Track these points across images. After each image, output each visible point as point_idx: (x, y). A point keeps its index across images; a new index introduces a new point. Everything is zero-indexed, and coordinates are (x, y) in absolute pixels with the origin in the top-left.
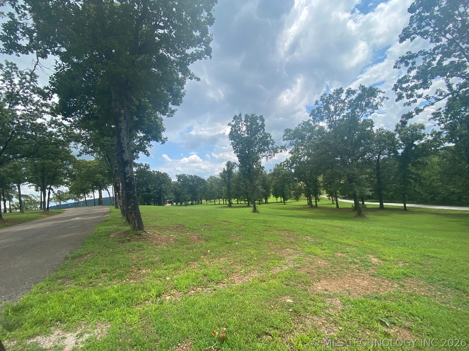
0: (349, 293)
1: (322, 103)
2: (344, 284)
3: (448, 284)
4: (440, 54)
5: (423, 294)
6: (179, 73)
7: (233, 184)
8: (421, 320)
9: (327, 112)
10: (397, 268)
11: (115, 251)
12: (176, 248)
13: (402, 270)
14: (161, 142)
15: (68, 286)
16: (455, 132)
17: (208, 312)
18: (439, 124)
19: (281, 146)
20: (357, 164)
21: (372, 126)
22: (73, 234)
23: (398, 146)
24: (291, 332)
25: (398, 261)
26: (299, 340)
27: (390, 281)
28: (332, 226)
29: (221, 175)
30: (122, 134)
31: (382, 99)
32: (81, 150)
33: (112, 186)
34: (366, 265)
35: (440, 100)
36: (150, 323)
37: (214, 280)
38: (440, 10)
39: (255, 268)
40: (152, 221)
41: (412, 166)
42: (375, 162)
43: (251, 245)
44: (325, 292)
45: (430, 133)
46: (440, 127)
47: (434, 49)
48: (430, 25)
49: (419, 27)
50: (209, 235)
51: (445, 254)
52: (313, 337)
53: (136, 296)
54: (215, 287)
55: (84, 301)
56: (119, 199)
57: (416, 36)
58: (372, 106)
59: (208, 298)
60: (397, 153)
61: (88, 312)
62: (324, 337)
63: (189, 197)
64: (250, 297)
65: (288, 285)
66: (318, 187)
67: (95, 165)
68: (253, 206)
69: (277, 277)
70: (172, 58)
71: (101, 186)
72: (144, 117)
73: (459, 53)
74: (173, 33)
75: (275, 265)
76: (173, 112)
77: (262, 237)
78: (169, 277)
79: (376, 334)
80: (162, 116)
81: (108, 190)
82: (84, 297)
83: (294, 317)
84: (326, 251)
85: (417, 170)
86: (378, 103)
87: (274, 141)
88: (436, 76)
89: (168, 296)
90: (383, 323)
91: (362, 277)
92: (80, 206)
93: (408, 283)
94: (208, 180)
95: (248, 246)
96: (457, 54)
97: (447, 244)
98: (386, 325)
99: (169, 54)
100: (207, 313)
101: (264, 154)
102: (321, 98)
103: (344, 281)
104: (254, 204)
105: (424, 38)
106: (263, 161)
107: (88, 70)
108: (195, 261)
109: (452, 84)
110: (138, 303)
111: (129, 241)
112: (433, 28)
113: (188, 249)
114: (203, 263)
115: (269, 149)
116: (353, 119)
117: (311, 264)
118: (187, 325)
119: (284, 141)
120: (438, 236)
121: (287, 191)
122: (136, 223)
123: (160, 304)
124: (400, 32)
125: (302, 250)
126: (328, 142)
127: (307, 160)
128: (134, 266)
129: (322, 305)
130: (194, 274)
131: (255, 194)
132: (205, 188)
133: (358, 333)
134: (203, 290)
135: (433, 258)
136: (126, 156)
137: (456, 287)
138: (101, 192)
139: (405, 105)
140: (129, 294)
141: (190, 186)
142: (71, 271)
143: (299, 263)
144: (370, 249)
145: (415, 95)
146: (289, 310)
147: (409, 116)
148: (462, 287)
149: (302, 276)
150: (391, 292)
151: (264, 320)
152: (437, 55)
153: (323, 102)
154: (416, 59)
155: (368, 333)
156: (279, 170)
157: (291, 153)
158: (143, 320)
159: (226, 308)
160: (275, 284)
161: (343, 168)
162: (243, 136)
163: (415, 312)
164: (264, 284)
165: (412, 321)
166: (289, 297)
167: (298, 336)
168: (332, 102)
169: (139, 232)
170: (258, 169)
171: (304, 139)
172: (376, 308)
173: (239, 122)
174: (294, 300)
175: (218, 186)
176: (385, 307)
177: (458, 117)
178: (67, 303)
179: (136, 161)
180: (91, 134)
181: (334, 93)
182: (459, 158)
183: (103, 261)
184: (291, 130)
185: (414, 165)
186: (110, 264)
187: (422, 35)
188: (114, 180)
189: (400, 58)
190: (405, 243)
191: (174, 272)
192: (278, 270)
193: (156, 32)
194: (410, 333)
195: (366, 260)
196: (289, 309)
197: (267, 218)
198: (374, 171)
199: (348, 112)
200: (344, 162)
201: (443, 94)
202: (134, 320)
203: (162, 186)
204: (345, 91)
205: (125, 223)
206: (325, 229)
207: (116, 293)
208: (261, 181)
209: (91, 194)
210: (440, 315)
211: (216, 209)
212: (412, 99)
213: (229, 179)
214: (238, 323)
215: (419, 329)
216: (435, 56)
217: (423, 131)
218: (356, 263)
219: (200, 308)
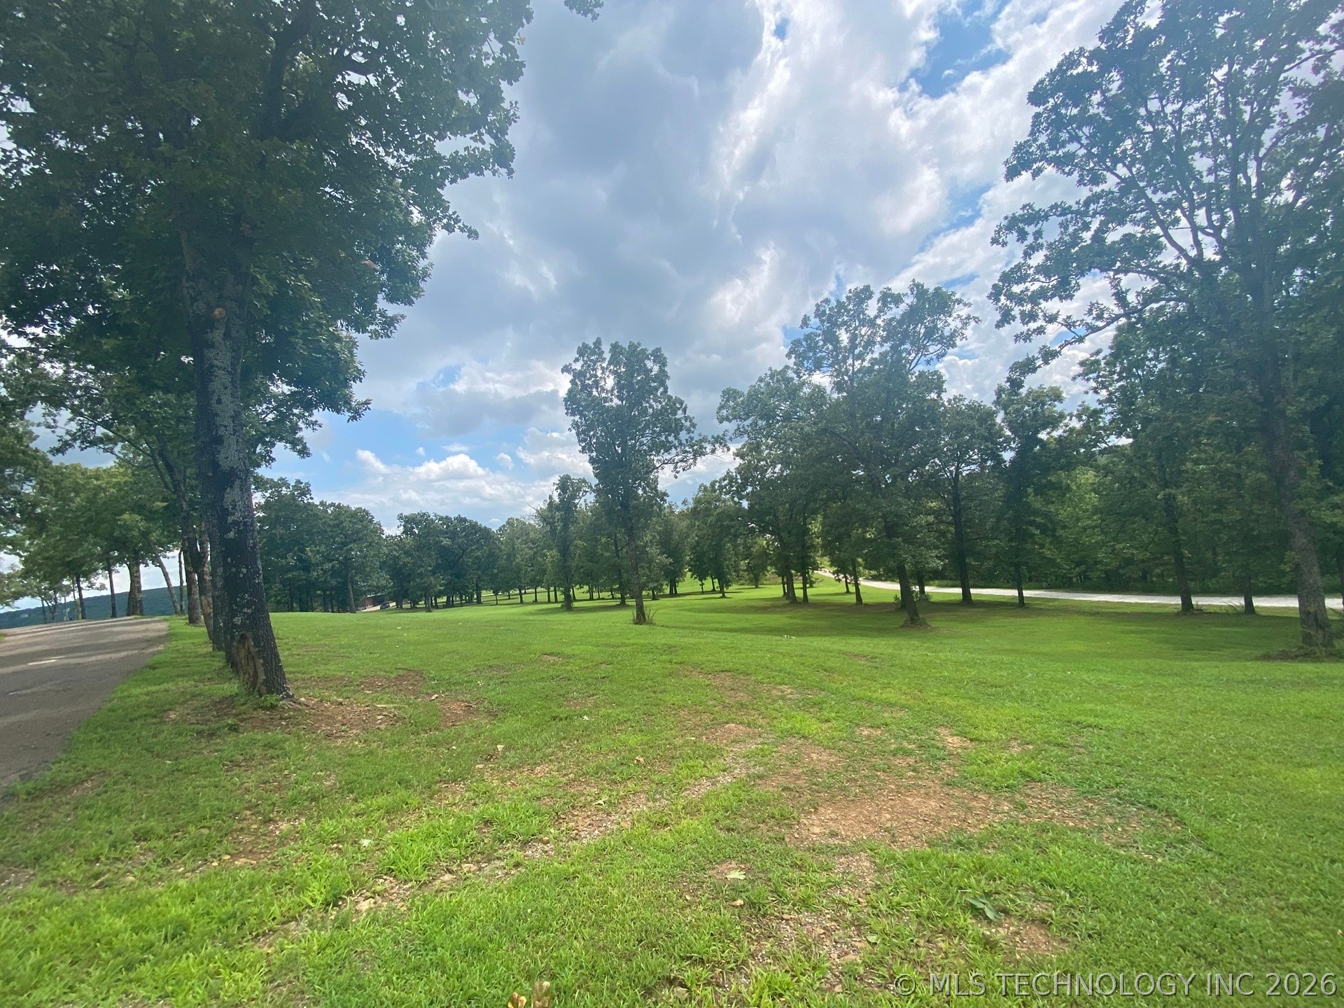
0: (893, 836)
1: (819, 324)
2: (879, 814)
3: (1130, 796)
4: (1100, 214)
5: (1071, 824)
6: (412, 208)
7: (579, 542)
8: (1072, 896)
9: (830, 347)
10: (1007, 761)
11: (184, 763)
12: (394, 743)
13: (1020, 764)
14: (348, 415)
15: (13, 890)
16: (1133, 410)
17: (496, 937)
18: (1096, 391)
19: (713, 437)
20: (907, 488)
21: (940, 390)
22: (32, 714)
23: (1004, 442)
24: (740, 966)
25: (1009, 741)
26: (763, 989)
27: (990, 795)
28: (845, 653)
29: (541, 515)
30: (216, 385)
31: (966, 322)
32: (68, 432)
33: (176, 552)
34: (933, 755)
35: (1099, 329)
36: (303, 992)
37: (514, 836)
38: (1105, 103)
39: (638, 789)
40: (316, 661)
41: (1036, 494)
42: (950, 484)
43: (629, 720)
44: (831, 841)
45: (1075, 413)
46: (1098, 397)
47: (1087, 203)
48: (1078, 139)
49: (1054, 143)
50: (502, 697)
51: (1119, 718)
52: (802, 974)
53: (256, 910)
54: (519, 855)
55: (74, 937)
56: (202, 592)
57: (1046, 165)
58: (942, 336)
59: (495, 893)
60: (999, 461)
61: (88, 974)
62: (830, 969)
63: (439, 582)
64: (624, 878)
65: (733, 830)
66: (809, 548)
67: (118, 483)
68: (634, 604)
69: (702, 810)
70: (391, 162)
71: (136, 552)
72: (294, 333)
73: (1144, 214)
74: (395, 88)
75: (697, 775)
76: (390, 323)
77: (660, 696)
78: (368, 837)
79: (964, 945)
80: (353, 334)
81: (161, 566)
82: (72, 924)
83: (749, 920)
84: (834, 723)
85: (1048, 504)
86: (955, 331)
87: (694, 421)
88: (1089, 270)
89: (367, 898)
90: (978, 913)
91: (922, 791)
92: (61, 620)
93: (1034, 797)
94: (500, 530)
95: (620, 724)
96: (1140, 216)
97: (1121, 691)
98: (986, 918)
99: (381, 149)
100: (491, 941)
101: (667, 456)
102: (818, 310)
103: (878, 805)
104: (639, 598)
105: (1064, 172)
106: (665, 478)
107: (104, 177)
108: (455, 781)
109: (1127, 291)
110: (260, 931)
111: (236, 730)
112: (1086, 147)
113: (434, 744)
114: (481, 786)
115: (681, 444)
116: (894, 368)
117: (793, 762)
118: (427, 987)
119: (721, 422)
120: (1100, 671)
121: (730, 559)
122: (261, 671)
123: (339, 927)
124: (1008, 154)
125: (770, 726)
126: (835, 427)
127: (782, 475)
128: (248, 812)
129: (822, 877)
130: (451, 822)
131: (641, 572)
132: (491, 554)
133: (917, 946)
134: (480, 869)
135: (1091, 729)
136: (229, 456)
137: (1148, 801)
138: (138, 571)
139: (1017, 338)
140: (229, 904)
141: (445, 549)
142: (25, 837)
143: (760, 764)
144: (941, 714)
145: (1041, 314)
146: (734, 903)
147: (1028, 366)
148: (1162, 802)
149: (769, 800)
150: (995, 825)
151: (664, 941)
152: (1094, 216)
153: (822, 322)
154: (1044, 226)
155: (942, 945)
156: (709, 503)
157: (739, 454)
158: (278, 986)
159: (550, 917)
160: (696, 830)
161: (872, 497)
162: (607, 404)
163: (1054, 874)
164: (664, 832)
165: (1049, 901)
166: (734, 865)
167: (759, 977)
168: (844, 323)
169: (272, 699)
170: (651, 499)
171: (774, 418)
172: (960, 871)
173: (595, 362)
174: (748, 871)
175: (531, 549)
176: (980, 868)
177: (1140, 373)
178: (10, 947)
179: (263, 471)
180: (105, 382)
181: (848, 298)
182: (1141, 474)
183: (138, 801)
184: (741, 395)
185: (1039, 491)
186: (164, 809)
187: (1059, 163)
188: (185, 532)
189: (1006, 218)
190: (1023, 692)
191: (388, 821)
192: (705, 787)
193: (339, 79)
194: (1046, 935)
195: (933, 742)
196: (734, 900)
197: (672, 638)
198: (948, 506)
199: (884, 349)
200: (873, 482)
201: (1106, 316)
202: (248, 989)
203: (351, 549)
204: (877, 296)
205: (219, 672)
206: (829, 664)
207: (183, 903)
208: (659, 533)
209: (101, 579)
210: (1115, 879)
211: (525, 617)
212: (1033, 325)
213: (565, 527)
214: (586, 962)
215: (1066, 920)
216: (1088, 219)
217: (1059, 407)
218: (907, 753)
219: (471, 927)
